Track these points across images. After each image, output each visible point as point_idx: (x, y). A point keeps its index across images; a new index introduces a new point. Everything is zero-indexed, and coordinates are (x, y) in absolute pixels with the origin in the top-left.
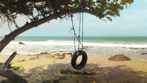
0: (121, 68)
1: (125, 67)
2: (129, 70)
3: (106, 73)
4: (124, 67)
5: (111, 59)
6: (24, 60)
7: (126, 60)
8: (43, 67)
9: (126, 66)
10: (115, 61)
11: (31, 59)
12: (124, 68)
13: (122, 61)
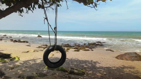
0: (125, 70)
1: (132, 70)
2: (135, 75)
3: (99, 74)
4: (129, 69)
5: (118, 57)
6: (28, 52)
7: (138, 60)
8: (37, 60)
9: (134, 68)
10: (123, 60)
11: (34, 51)
12: (130, 71)
13: (133, 60)
